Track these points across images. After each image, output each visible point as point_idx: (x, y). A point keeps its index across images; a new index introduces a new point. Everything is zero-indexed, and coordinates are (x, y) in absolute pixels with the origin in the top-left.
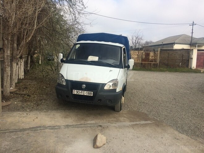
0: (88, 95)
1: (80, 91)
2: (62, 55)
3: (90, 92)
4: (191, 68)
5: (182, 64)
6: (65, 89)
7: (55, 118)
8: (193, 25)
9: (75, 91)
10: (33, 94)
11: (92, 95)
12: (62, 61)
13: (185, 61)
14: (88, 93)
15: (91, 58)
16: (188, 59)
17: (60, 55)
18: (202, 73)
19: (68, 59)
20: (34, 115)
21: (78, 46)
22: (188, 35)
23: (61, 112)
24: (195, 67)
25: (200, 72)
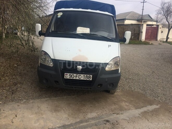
0: (85, 79)
1: (75, 75)
2: (40, 25)
3: (88, 75)
4: (141, 41)
5: (134, 37)
6: (53, 72)
7: (42, 114)
8: (144, 2)
9: (67, 75)
10: (3, 75)
11: (91, 79)
12: (41, 34)
13: (136, 35)
14: (85, 77)
15: (80, 30)
16: (138, 33)
17: (38, 26)
18: (150, 44)
19: (50, 31)
20: (11, 110)
21: (60, 15)
22: (135, 12)
23: (46, 101)
24: (144, 40)
25: (148, 44)
